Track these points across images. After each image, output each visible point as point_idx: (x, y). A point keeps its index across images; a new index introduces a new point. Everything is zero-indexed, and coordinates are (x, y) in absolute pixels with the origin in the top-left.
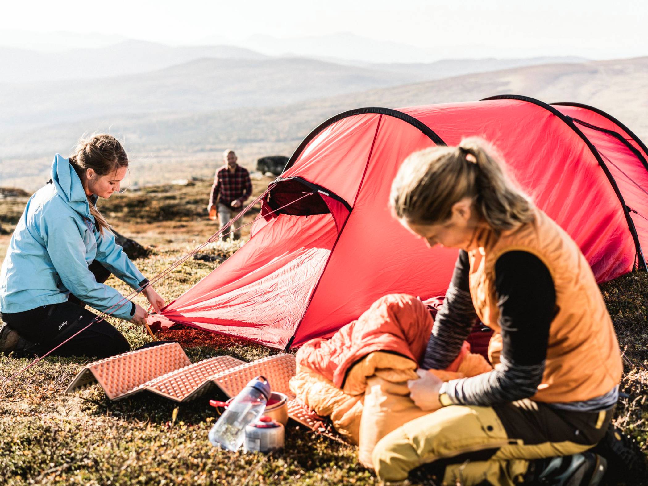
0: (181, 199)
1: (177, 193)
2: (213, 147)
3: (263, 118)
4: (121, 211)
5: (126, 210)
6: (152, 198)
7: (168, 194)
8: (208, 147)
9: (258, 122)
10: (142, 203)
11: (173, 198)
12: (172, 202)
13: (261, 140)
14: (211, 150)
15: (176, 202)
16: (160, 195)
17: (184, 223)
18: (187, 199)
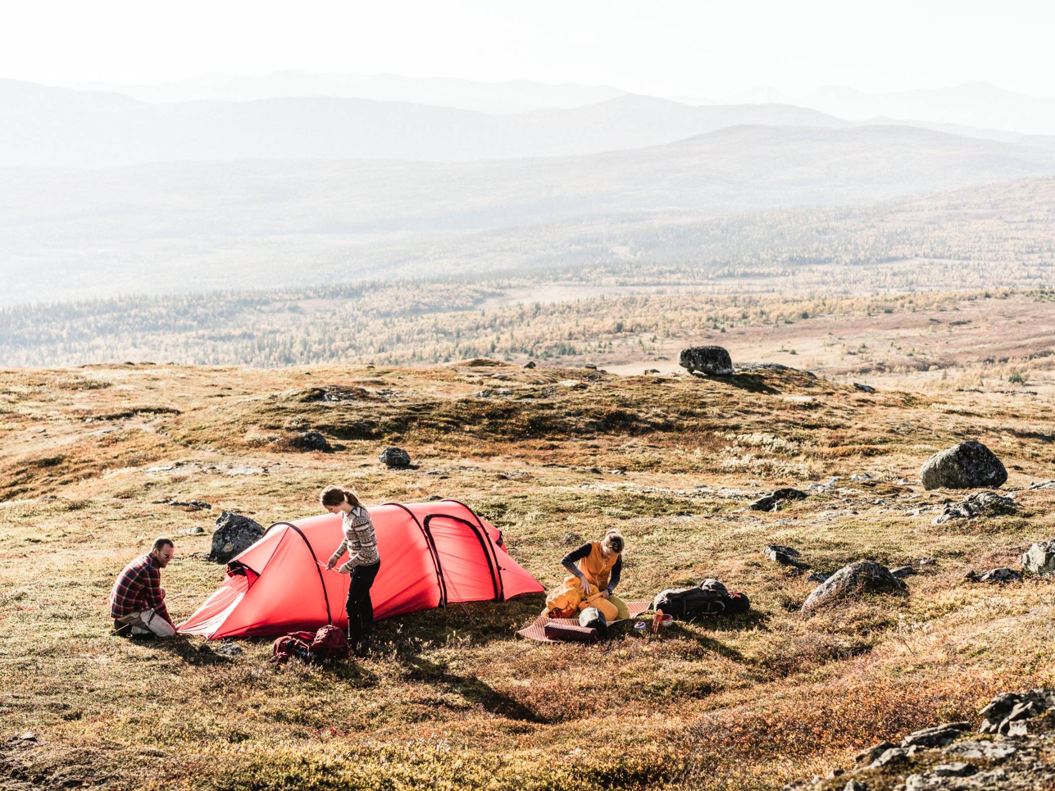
0: (560, 408)
1: (557, 399)
2: (748, 270)
3: (833, 224)
4: (480, 423)
5: (485, 421)
6: (522, 406)
7: (545, 401)
8: (740, 270)
9: (824, 232)
10: (509, 412)
11: (550, 406)
12: (548, 412)
13: (828, 261)
14: (745, 275)
15: (553, 412)
16: (534, 402)
17: (555, 443)
18: (570, 408)
